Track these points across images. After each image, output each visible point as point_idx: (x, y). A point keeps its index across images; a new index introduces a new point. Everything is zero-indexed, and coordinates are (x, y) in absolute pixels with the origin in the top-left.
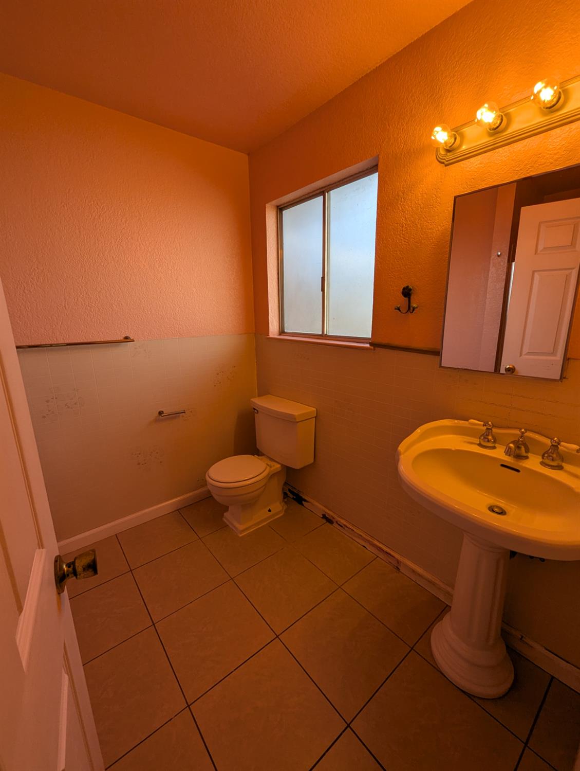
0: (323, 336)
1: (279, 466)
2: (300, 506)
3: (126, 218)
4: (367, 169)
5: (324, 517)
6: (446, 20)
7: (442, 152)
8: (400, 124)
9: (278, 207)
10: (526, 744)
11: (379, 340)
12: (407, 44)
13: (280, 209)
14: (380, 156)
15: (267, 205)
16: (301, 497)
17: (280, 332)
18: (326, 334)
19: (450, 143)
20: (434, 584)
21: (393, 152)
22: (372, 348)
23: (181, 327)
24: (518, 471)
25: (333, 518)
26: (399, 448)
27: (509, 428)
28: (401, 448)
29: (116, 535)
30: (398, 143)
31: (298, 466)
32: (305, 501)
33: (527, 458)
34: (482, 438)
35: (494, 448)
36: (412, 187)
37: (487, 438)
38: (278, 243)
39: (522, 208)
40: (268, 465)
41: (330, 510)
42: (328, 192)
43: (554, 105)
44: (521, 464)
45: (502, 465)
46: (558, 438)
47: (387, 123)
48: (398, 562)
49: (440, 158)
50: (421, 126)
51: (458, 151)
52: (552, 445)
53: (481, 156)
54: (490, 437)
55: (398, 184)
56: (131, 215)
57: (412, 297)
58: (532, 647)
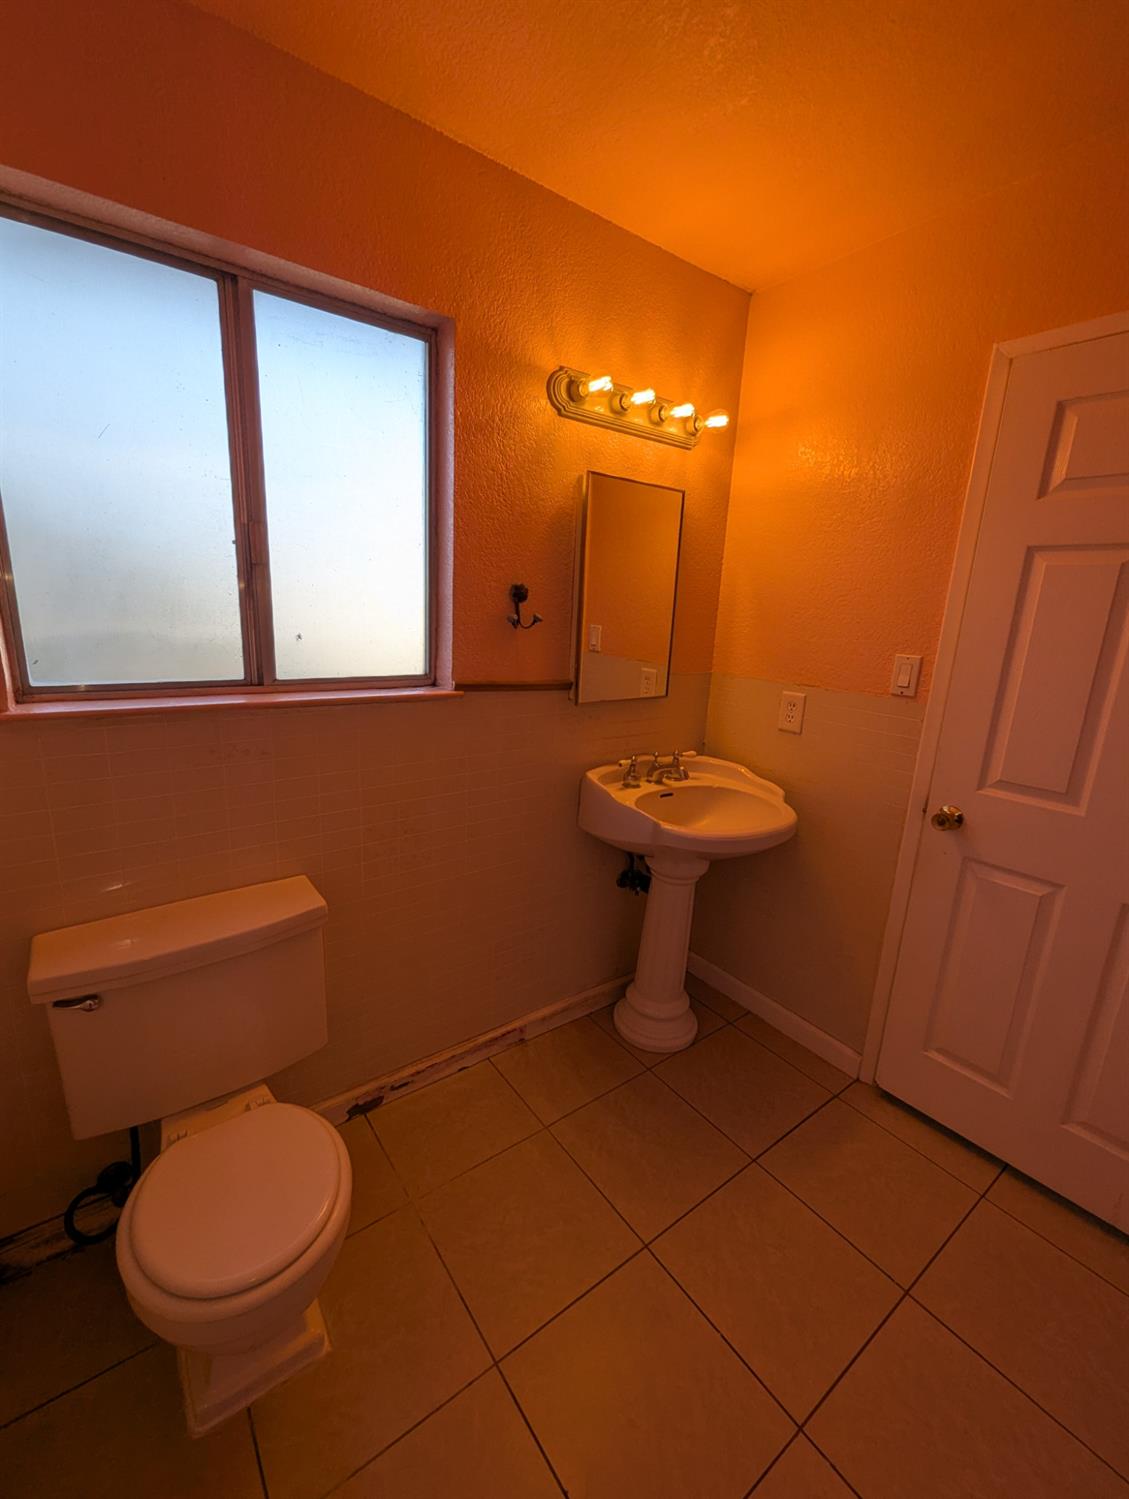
5: (354, 1111)
22: (460, 692)
24: (671, 795)
25: (380, 1089)
45: (662, 796)
48: (520, 1031)
52: (675, 757)
53: (596, 427)
57: (523, 603)
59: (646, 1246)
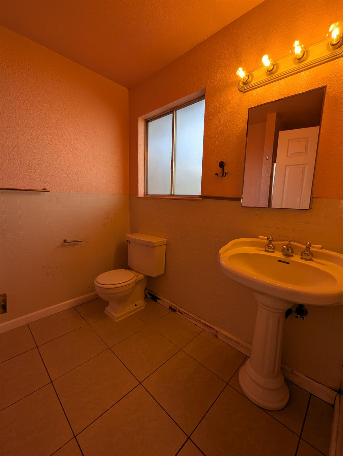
0: (172, 195)
1: (142, 276)
2: (156, 302)
3: (49, 114)
4: (199, 98)
5: (171, 308)
6: (243, 15)
7: (241, 84)
8: (218, 70)
9: (145, 120)
10: (300, 437)
11: (206, 194)
12: (222, 28)
13: (147, 121)
14: (206, 89)
15: (139, 118)
16: (156, 297)
17: (145, 194)
18: (173, 194)
19: (246, 79)
20: (238, 344)
21: (213, 86)
22: (201, 199)
23: (82, 187)
24: (288, 263)
25: (176, 308)
26: (220, 252)
27: (281, 241)
28: (221, 251)
29: (28, 324)
30: (217, 81)
31: (154, 275)
32: (159, 299)
33: (292, 256)
34: (267, 247)
35: (273, 252)
36: (224, 105)
37: (269, 246)
38: (145, 141)
39: (280, 132)
40: (135, 275)
41: (174, 303)
42: (175, 111)
43: (301, 58)
44: (290, 259)
45: (279, 261)
46: (309, 243)
47: (210, 70)
48: (217, 332)
49: (240, 88)
50: (230, 71)
51: (250, 84)
52: (307, 247)
53: (262, 87)
54: (271, 246)
55: (217, 104)
56: (52, 112)
57: (224, 168)
58: (298, 376)
59: (140, 383)
